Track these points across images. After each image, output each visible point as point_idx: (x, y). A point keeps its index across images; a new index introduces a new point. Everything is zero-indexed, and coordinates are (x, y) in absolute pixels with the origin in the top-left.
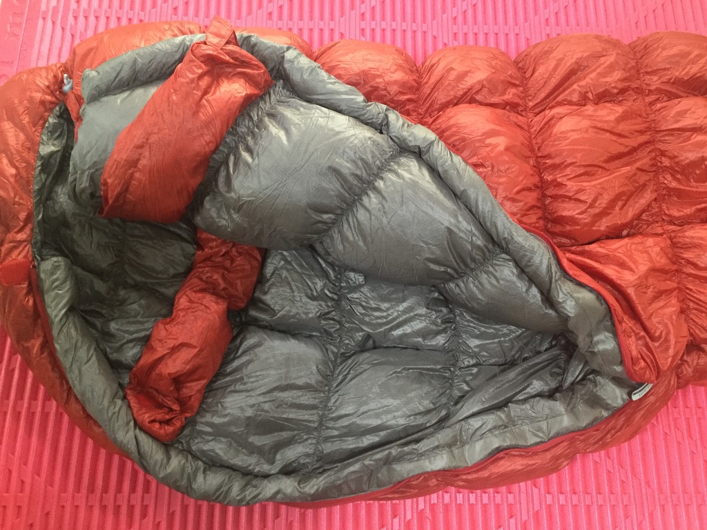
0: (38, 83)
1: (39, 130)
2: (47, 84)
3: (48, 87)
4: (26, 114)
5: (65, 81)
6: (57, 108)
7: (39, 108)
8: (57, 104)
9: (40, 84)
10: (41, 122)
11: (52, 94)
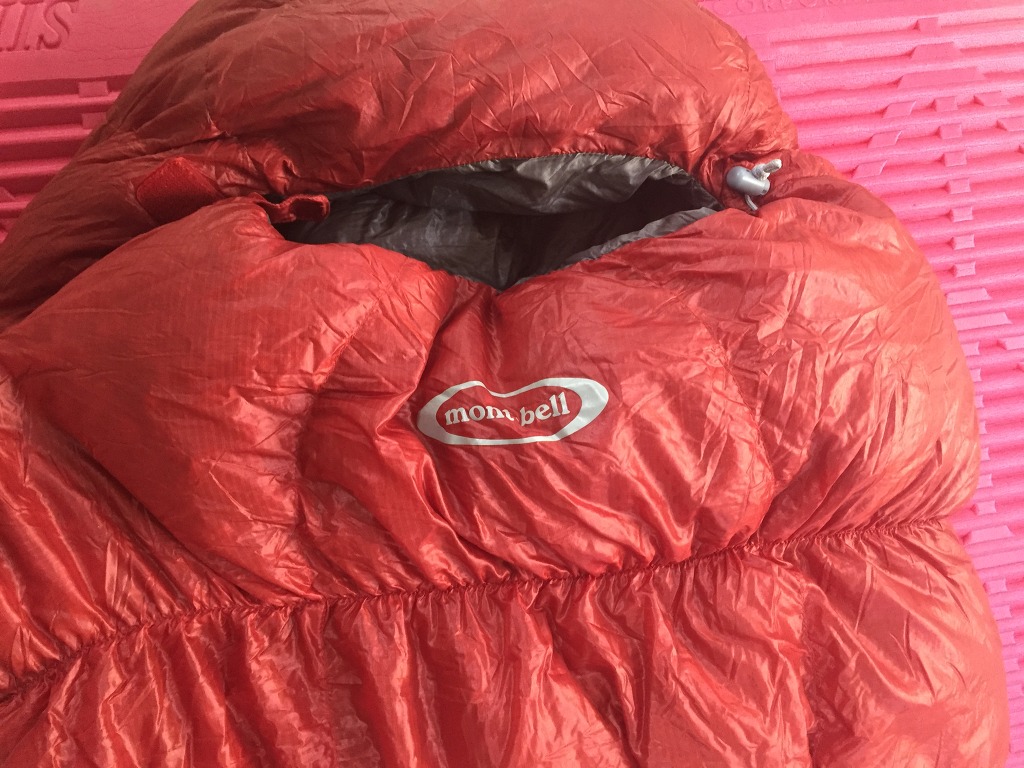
0: (730, 104)
1: (593, 146)
2: (733, 126)
3: (724, 132)
4: (627, 102)
5: (761, 166)
6: (674, 171)
7: (656, 128)
8: (684, 165)
9: (725, 112)
10: (618, 144)
11: (711, 146)
